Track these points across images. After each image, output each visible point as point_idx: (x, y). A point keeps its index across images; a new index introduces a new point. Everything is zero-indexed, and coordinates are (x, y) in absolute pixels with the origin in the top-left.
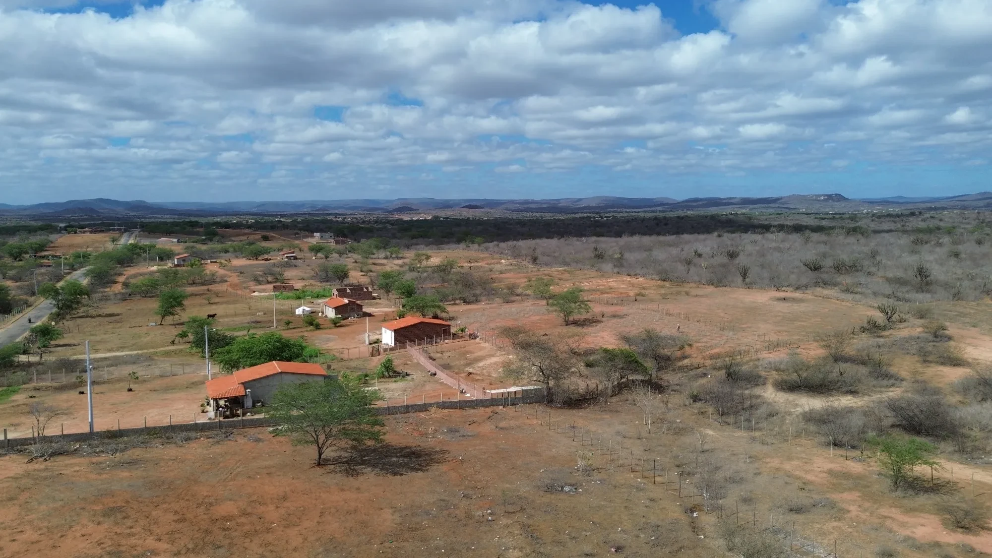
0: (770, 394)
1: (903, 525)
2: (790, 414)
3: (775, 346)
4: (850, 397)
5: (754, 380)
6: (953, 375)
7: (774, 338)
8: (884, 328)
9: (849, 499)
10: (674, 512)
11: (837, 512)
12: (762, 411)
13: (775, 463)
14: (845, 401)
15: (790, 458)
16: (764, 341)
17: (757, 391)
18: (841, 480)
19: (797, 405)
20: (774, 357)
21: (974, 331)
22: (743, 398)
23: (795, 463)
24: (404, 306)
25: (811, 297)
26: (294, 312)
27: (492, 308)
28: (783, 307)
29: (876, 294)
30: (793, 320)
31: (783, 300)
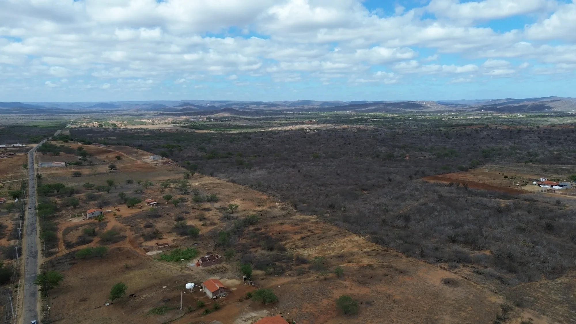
8: (504, 320)
24: (245, 279)
25: (460, 278)
26: (185, 286)
27: (295, 282)
28: (449, 292)
29: (492, 276)
30: (458, 309)
31: (447, 282)
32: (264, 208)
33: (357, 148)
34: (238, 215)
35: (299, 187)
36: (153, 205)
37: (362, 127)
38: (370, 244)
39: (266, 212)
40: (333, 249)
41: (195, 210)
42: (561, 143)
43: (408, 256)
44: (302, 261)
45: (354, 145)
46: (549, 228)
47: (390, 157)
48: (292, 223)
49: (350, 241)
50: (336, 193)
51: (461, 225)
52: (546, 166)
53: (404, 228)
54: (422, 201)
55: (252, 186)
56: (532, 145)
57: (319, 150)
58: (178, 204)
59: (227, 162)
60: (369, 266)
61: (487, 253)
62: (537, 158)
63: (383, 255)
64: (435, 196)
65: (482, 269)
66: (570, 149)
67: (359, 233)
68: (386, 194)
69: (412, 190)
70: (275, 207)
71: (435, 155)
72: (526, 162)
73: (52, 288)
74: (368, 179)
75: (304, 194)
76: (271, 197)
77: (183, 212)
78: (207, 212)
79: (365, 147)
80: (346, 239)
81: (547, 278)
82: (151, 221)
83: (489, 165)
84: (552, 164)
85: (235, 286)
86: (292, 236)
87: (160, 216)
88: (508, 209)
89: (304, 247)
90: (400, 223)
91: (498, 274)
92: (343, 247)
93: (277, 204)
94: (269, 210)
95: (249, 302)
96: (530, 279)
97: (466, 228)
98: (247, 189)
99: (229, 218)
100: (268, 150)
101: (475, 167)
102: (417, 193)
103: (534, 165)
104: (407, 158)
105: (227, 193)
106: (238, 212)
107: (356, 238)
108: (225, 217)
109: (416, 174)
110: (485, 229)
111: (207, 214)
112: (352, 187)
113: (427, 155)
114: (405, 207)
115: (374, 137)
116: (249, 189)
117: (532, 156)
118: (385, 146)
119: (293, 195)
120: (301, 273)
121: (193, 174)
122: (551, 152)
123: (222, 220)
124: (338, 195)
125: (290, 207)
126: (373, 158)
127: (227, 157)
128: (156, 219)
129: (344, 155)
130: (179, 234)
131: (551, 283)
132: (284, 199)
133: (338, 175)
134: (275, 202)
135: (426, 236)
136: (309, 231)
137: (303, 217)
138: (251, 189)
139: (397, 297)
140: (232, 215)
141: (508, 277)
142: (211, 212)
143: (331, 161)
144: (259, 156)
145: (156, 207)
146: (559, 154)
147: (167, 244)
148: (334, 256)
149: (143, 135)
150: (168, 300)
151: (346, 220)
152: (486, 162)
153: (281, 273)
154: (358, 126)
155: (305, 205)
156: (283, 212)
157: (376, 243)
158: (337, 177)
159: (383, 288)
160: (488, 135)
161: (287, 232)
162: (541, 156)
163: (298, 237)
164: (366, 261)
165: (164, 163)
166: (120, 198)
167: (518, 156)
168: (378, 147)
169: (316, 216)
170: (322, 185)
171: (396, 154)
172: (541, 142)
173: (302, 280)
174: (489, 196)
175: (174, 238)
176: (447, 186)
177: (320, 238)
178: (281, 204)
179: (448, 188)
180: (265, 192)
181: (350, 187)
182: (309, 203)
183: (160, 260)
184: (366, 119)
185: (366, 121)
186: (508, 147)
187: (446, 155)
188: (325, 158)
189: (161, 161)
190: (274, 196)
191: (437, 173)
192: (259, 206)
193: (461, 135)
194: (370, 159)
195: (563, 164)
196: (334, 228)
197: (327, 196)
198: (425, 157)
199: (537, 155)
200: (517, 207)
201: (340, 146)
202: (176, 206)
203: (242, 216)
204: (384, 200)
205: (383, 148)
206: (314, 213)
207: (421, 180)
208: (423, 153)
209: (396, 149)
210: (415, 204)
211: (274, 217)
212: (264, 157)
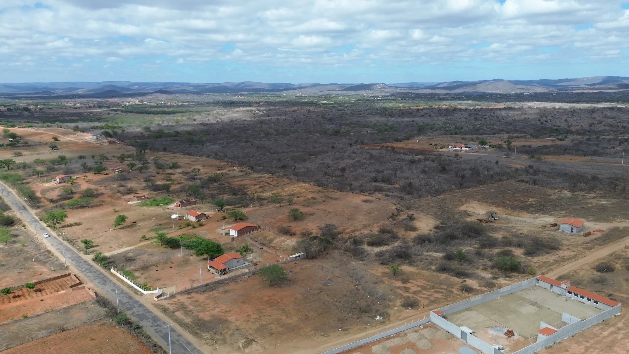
0: (366, 247)
1: (395, 284)
2: (371, 254)
3: (365, 227)
4: (386, 246)
5: (361, 242)
6: (413, 234)
7: (365, 223)
8: (396, 216)
9: (385, 279)
10: (352, 287)
11: (383, 282)
12: (365, 254)
13: (370, 271)
14: (385, 248)
15: (373, 270)
16: (362, 224)
17: (363, 247)
18: (384, 273)
19: (373, 251)
20: (366, 232)
21: (422, 215)
22: (359, 249)
23: (375, 271)
24: (218, 211)
25: (375, 199)
26: (171, 217)
27: (258, 210)
28: (366, 206)
29: (395, 196)
30: (370, 213)
31: (365, 201)
32: (224, 171)
33: (306, 126)
34: (201, 176)
35: (253, 156)
36: (118, 171)
37: (312, 109)
38: (314, 187)
39: (226, 174)
40: (286, 192)
41: (160, 174)
42: (485, 118)
43: (341, 191)
44: (260, 199)
45: (303, 124)
46: (444, 170)
47: (336, 133)
48: (250, 179)
49: (299, 186)
50: (287, 158)
51: (383, 172)
52: (466, 136)
53: (340, 176)
54: (357, 159)
55: (209, 156)
56: (461, 120)
57: (270, 128)
58: (143, 171)
59: (176, 140)
60: (313, 198)
61: (397, 186)
62: (461, 130)
63: (323, 192)
64: (368, 156)
65: (390, 194)
66: (490, 123)
67: (306, 182)
68: (329, 157)
69: (350, 153)
70: (234, 170)
71: (376, 130)
72: (451, 134)
73: (59, 223)
74: (314, 148)
75: (259, 160)
76: (229, 164)
77: (150, 176)
78: (172, 176)
79: (313, 125)
80: (296, 186)
81: (431, 196)
82: (123, 183)
83: (421, 137)
84: (472, 134)
85: (211, 215)
86: (252, 186)
87: (129, 179)
88: (420, 160)
89: (263, 192)
90: (338, 173)
91: (399, 195)
92: (293, 190)
93: (235, 168)
94: (228, 172)
95: (225, 221)
96: (420, 197)
97: (385, 172)
98: (204, 158)
99: (194, 179)
100: (218, 129)
101: (408, 139)
102: (353, 155)
103: (458, 136)
104: (352, 134)
105: (186, 162)
106: (201, 175)
107: (304, 185)
108: (190, 178)
109: (356, 143)
110: (399, 172)
111: (173, 177)
112: (302, 153)
113: (370, 131)
114: (342, 164)
115: (322, 116)
116: (207, 158)
117: (457, 129)
118: (333, 124)
119: (249, 161)
120: (262, 205)
121: (145, 151)
122: (474, 126)
123: (187, 180)
124: (289, 159)
125: (247, 170)
126: (321, 134)
127: (176, 136)
128: (126, 181)
129: (294, 132)
130: (152, 190)
131: (433, 198)
132: (241, 164)
133: (289, 145)
134: (234, 167)
135: (356, 179)
136: (266, 183)
137: (259, 175)
138: (209, 159)
139: (330, 210)
140: (195, 177)
141: (406, 197)
142: (175, 175)
143: (282, 138)
144: (209, 134)
145: (122, 173)
146: (480, 127)
147: (144, 196)
148: (287, 195)
149: (70, 119)
150: (160, 225)
151: (296, 174)
152: (419, 135)
153: (246, 206)
154: (308, 108)
155: (260, 168)
156: (242, 174)
157: (319, 186)
158: (288, 147)
159: (322, 207)
160: (426, 113)
161: (247, 185)
162: (465, 129)
163: (258, 186)
164: (310, 196)
165: (110, 142)
166: (82, 168)
167: (447, 129)
168: (326, 125)
169: (270, 174)
170: (274, 153)
171: (342, 131)
172: (469, 118)
173: (263, 208)
174: (408, 153)
175: (149, 193)
176: (379, 149)
177: (275, 186)
178: (239, 168)
179: (379, 151)
180: (223, 160)
181: (299, 153)
182: (263, 166)
183: (142, 206)
184: (316, 102)
185: (316, 104)
186: (440, 123)
187: (386, 130)
188: (276, 135)
189: (105, 141)
190: (232, 162)
191: (374, 142)
192: (219, 170)
193: (403, 114)
194: (318, 135)
195: (481, 134)
196: (286, 180)
197: (279, 160)
198: (367, 132)
199: (462, 128)
200: (426, 160)
201: (290, 124)
202: (141, 172)
203: (205, 177)
204: (327, 161)
205: (331, 126)
206: (269, 172)
207: (359, 147)
208: (366, 129)
209: (343, 126)
210: (352, 161)
211: (234, 177)
212: (214, 135)
